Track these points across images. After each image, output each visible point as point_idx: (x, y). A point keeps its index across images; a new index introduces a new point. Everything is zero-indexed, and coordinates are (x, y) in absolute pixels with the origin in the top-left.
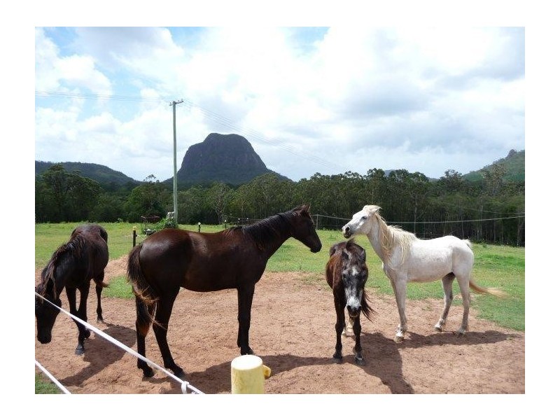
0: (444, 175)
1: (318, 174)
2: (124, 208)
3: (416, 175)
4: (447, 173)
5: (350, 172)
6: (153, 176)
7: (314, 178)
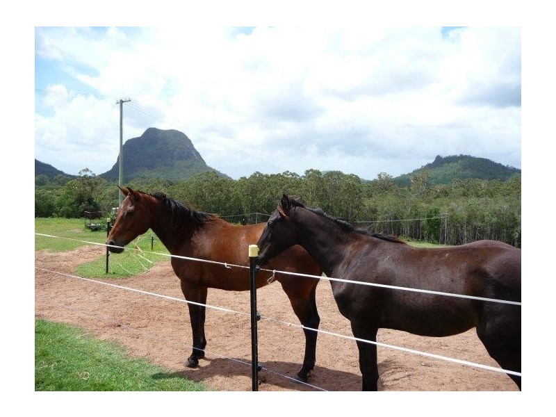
0: (377, 178)
1: (258, 173)
2: (55, 203)
3: (351, 176)
4: (379, 175)
5: (288, 171)
6: (88, 170)
7: (253, 177)
